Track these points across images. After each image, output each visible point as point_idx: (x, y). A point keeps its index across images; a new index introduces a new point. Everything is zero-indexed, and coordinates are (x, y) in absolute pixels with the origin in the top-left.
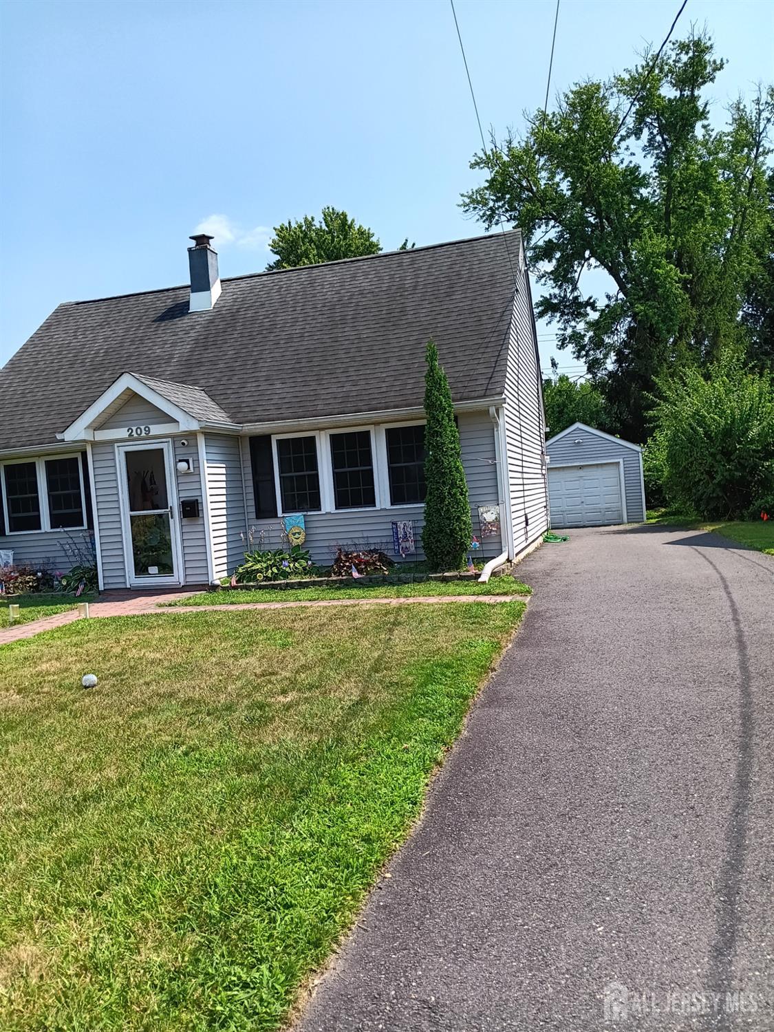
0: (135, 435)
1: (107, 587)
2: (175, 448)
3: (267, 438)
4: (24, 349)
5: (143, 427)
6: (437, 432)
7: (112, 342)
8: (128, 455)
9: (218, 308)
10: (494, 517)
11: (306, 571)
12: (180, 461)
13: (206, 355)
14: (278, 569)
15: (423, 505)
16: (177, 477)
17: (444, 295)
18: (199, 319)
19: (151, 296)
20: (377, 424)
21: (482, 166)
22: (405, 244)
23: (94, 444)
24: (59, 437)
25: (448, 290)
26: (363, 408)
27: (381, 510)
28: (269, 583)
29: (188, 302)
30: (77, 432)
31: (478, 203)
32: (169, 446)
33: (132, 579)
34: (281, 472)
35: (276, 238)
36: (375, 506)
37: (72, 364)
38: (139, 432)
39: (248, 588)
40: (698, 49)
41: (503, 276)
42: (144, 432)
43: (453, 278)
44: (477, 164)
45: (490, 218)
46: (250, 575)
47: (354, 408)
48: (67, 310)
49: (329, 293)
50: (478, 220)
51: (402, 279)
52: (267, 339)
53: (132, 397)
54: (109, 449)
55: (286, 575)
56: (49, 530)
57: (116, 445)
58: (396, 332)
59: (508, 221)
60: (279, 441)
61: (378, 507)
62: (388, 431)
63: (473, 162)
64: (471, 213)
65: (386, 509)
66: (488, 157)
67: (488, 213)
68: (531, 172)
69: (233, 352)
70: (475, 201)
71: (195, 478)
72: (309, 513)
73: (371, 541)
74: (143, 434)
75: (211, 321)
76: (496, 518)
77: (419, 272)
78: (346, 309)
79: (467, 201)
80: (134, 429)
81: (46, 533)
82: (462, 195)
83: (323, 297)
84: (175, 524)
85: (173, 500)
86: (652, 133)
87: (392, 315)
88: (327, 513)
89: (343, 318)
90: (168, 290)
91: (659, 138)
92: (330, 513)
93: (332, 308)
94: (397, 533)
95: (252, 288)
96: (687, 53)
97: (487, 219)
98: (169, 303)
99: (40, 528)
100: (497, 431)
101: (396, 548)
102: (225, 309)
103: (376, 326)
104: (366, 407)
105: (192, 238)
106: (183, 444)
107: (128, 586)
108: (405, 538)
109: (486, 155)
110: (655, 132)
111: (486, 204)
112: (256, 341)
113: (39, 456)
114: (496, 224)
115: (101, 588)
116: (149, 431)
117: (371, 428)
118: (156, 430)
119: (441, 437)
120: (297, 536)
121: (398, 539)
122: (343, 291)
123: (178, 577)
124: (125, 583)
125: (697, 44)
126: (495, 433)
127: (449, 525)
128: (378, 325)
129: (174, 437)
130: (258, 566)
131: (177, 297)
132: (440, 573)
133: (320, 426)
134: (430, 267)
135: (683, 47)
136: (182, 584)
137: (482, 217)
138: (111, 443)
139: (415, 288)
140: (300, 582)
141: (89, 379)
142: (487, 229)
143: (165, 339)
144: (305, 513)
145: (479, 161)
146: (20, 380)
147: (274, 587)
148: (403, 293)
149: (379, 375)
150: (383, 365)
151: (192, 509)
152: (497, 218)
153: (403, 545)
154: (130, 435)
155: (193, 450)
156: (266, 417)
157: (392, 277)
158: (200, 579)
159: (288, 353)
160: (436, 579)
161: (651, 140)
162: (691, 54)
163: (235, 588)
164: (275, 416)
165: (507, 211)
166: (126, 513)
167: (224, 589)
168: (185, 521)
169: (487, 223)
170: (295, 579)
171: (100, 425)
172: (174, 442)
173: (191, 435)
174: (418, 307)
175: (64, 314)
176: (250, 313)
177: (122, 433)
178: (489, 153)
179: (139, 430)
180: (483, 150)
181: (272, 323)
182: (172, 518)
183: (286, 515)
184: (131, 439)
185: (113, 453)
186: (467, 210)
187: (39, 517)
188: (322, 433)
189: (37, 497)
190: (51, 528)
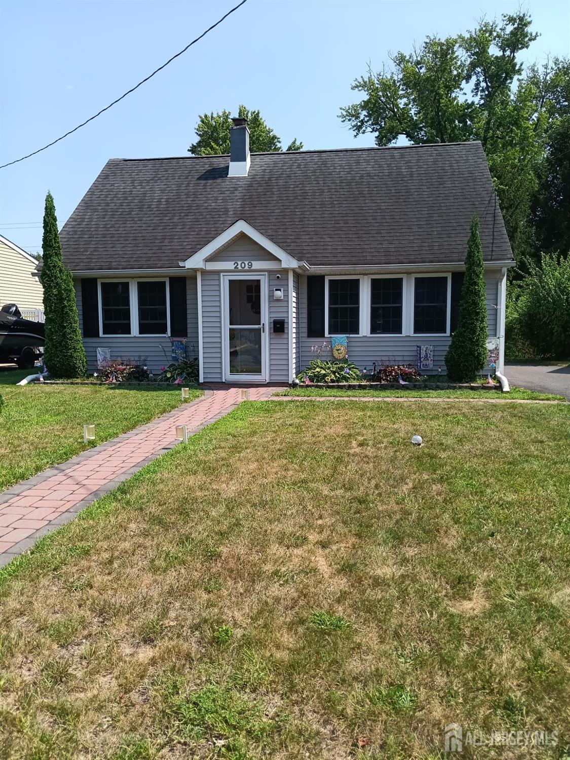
0: (240, 268)
1: (206, 380)
2: (269, 280)
3: (321, 278)
4: (91, 192)
5: (246, 263)
6: (475, 282)
7: (169, 194)
8: (231, 282)
9: (252, 177)
10: (494, 347)
11: (359, 378)
12: (276, 290)
13: (257, 212)
14: (339, 374)
16: (270, 302)
17: (437, 183)
18: (239, 183)
20: (409, 273)
21: (360, 88)
23: (204, 272)
24: (181, 264)
25: (439, 180)
26: (404, 261)
27: (406, 336)
28: (334, 384)
29: (228, 166)
30: (195, 262)
31: (353, 116)
32: (265, 278)
33: (227, 375)
34: (330, 303)
36: (401, 333)
37: (141, 208)
38: (243, 266)
39: (320, 387)
40: (521, 23)
41: (480, 174)
42: (247, 266)
43: (440, 171)
44: (357, 87)
45: (358, 128)
46: (321, 378)
47: (397, 261)
48: (118, 165)
49: (342, 173)
50: (350, 129)
51: (399, 168)
52: (304, 203)
53: (242, 236)
54: (216, 277)
55: (346, 379)
56: (139, 335)
57: (222, 274)
58: (408, 206)
59: (371, 132)
60: (330, 281)
61: (404, 334)
62: (416, 279)
63: (354, 85)
64: (347, 122)
65: (409, 336)
66: (365, 82)
67: (359, 124)
68: (395, 96)
69: (279, 211)
70: (351, 114)
71: (284, 304)
72: (351, 336)
73: (406, 358)
74: (247, 268)
75: (250, 186)
76: (496, 348)
77: (410, 164)
78: (361, 186)
79: (345, 113)
80: (239, 263)
82: (341, 109)
83: (338, 176)
84: (265, 337)
85: (266, 318)
86: (478, 80)
87: (401, 194)
88: (364, 337)
89: (361, 193)
91: (483, 84)
92: (366, 337)
93: (349, 184)
94: (420, 354)
95: (275, 163)
96: (514, 24)
97: (356, 129)
98: (207, 167)
99: (129, 333)
100: (501, 285)
101: (419, 364)
102: (259, 177)
103: (390, 201)
104: (407, 261)
106: (278, 277)
107: (224, 381)
108: (426, 357)
109: (364, 81)
110: (481, 79)
111: (357, 117)
112: (295, 204)
113: (133, 278)
114: (363, 133)
115: (201, 380)
116: (251, 265)
117: (404, 277)
118: (257, 265)
119: (478, 286)
120: (340, 351)
121: (420, 358)
122: (352, 173)
123: (265, 376)
124: (221, 378)
125: (521, 19)
126: (499, 286)
128: (392, 201)
129: (270, 272)
130: (323, 372)
131: (211, 164)
132: (467, 382)
134: (418, 161)
135: (512, 20)
136: (268, 381)
137: (354, 126)
138: (218, 273)
139: (411, 175)
140: (360, 385)
141: (161, 221)
142: (355, 136)
143: (215, 195)
144: (348, 335)
145: (358, 84)
146: (98, 217)
147: (340, 387)
148: (404, 179)
149: (408, 237)
150: (408, 231)
151: (279, 327)
152: (364, 128)
153: (424, 362)
154: (236, 268)
155: (283, 282)
156: (327, 262)
157: (389, 166)
158: (282, 379)
159: (326, 216)
160: (466, 387)
161: (477, 85)
162: (516, 25)
163: (307, 386)
164: (335, 262)
165: (372, 124)
166: (226, 326)
167: (301, 387)
168: (273, 336)
169: (356, 131)
170: (356, 383)
171: (211, 259)
172: (269, 275)
173: (286, 271)
174: (419, 190)
175: (115, 169)
176: (281, 182)
177: (230, 265)
178: (366, 79)
179: (243, 264)
180: (362, 77)
181: (302, 191)
182: (263, 332)
183: (332, 336)
184: (236, 270)
185: (219, 280)
186: (344, 121)
187: (129, 324)
188: (366, 277)
189: (129, 309)
190: (141, 334)
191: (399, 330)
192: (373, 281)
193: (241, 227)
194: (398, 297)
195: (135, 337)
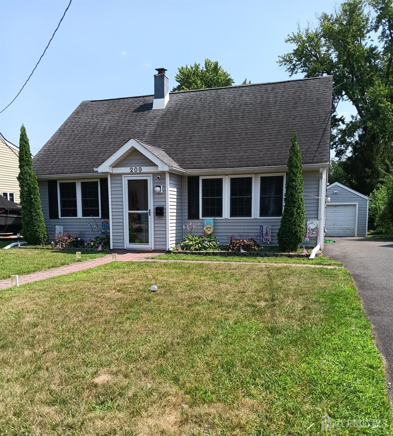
0: (134, 172)
1: (115, 248)
2: (154, 180)
3: (197, 178)
4: (66, 123)
5: (138, 168)
6: (293, 179)
7: (112, 123)
8: (129, 181)
9: (168, 108)
10: (315, 226)
11: (215, 247)
12: (157, 186)
13: (164, 133)
14: (201, 245)
15: (281, 218)
16: (154, 195)
18: (158, 113)
19: (131, 100)
20: (256, 174)
21: (292, 41)
22: (245, 82)
23: (112, 175)
24: (95, 169)
26: (251, 165)
27: (254, 219)
28: (197, 252)
29: (152, 103)
30: (104, 168)
31: (287, 61)
32: (150, 178)
33: (127, 245)
34: (203, 196)
35: (179, 73)
36: (251, 217)
37: (92, 133)
39: (186, 253)
42: (138, 170)
44: (289, 40)
45: (293, 70)
46: (188, 247)
48: (87, 104)
49: (228, 103)
50: (286, 71)
51: (268, 98)
52: (196, 126)
53: (134, 151)
54: (119, 178)
55: (205, 248)
56: (82, 217)
57: (123, 176)
59: (302, 72)
60: (203, 180)
61: (253, 217)
62: (262, 178)
63: (287, 39)
64: (283, 66)
65: (257, 219)
66: (295, 37)
67: (292, 67)
68: (317, 46)
69: (178, 132)
70: (287, 60)
71: (163, 196)
72: (216, 218)
73: (250, 234)
74: (138, 171)
75: (165, 115)
76: (316, 227)
77: (277, 95)
78: (238, 112)
79: (282, 60)
80: (134, 168)
81: (80, 219)
82: (279, 57)
83: (225, 105)
84: (151, 219)
85: (151, 206)
86: (384, 29)
88: (225, 219)
89: (237, 117)
90: (140, 97)
91: (388, 32)
92: (227, 219)
93: (230, 111)
94: (262, 231)
97: (291, 71)
98: (141, 103)
99: (77, 216)
100: (322, 181)
101: (262, 239)
102: (172, 108)
103: (255, 122)
104: (253, 165)
105: (157, 70)
106: (158, 178)
107: (125, 248)
108: (267, 234)
109: (294, 36)
110: (386, 28)
111: (291, 62)
112: (190, 126)
113: (78, 179)
114: (296, 73)
115: (111, 247)
116: (141, 170)
117: (253, 176)
118: (145, 169)
119: (296, 182)
120: (209, 229)
121: (262, 234)
122: (235, 103)
123: (151, 245)
124: (124, 246)
126: (320, 182)
127: (295, 229)
128: (256, 122)
129: (154, 174)
130: (191, 243)
131: (145, 101)
132: (288, 252)
133: (227, 173)
136: (153, 249)
137: (289, 69)
138: (120, 175)
140: (213, 252)
141: (102, 141)
142: (290, 76)
143: (140, 122)
144: (214, 218)
145: (290, 39)
146: (65, 139)
147: (200, 254)
149: (258, 148)
150: (260, 143)
151: (160, 212)
152: (296, 70)
153: (265, 237)
154: (131, 171)
155: (163, 181)
156: (199, 166)
158: (162, 247)
159: (208, 134)
160: (286, 255)
161: (383, 33)
163: (180, 253)
164: (203, 167)
165: (302, 67)
166: (126, 211)
167: (174, 253)
168: (156, 217)
169: (291, 72)
170: (211, 251)
171: (116, 165)
172: (153, 176)
173: (163, 173)
175: (85, 107)
176: (185, 112)
177: (127, 170)
178: (296, 34)
179: (136, 169)
180: (293, 33)
181: (198, 117)
182: (150, 215)
183: (204, 218)
184: (131, 173)
185: (122, 180)
186: (281, 65)
187: (76, 210)
188: (227, 177)
189: (76, 200)
190: (83, 216)
191: (250, 215)
192: (232, 180)
193: (132, 143)
194: (249, 191)
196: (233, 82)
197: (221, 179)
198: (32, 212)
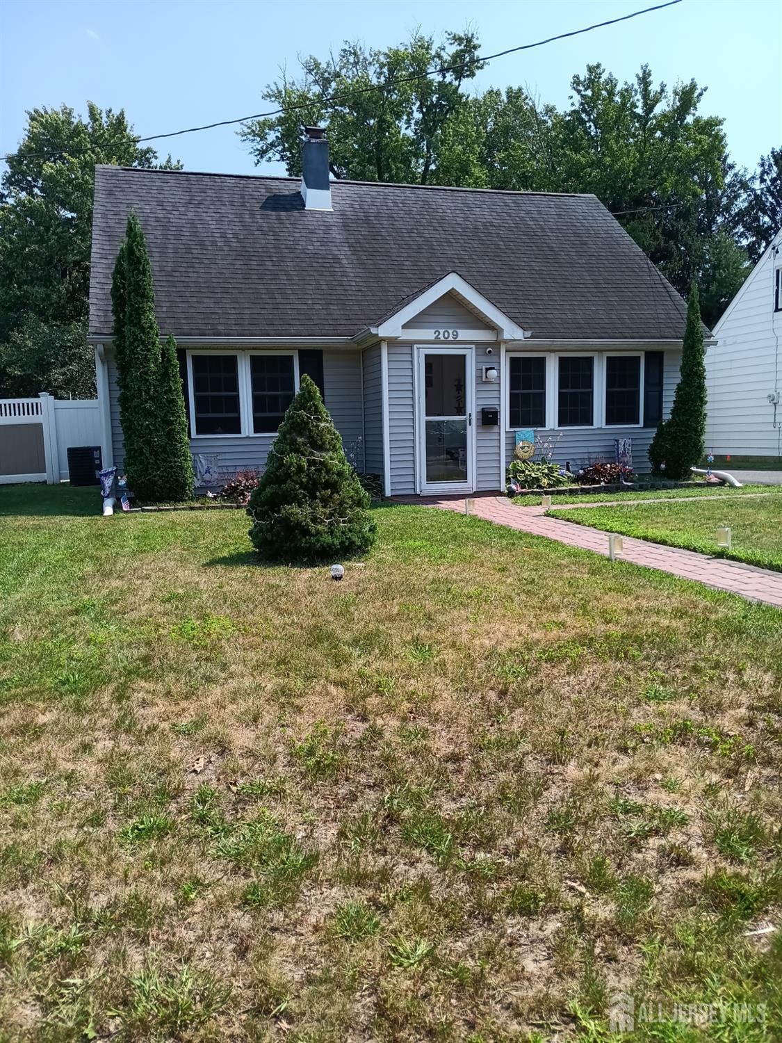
0: (442, 338)
1: (394, 493)
2: (477, 356)
5: (451, 331)
7: (233, 227)
8: (429, 358)
9: (341, 212)
12: (489, 369)
13: (380, 262)
14: (552, 476)
16: (477, 384)
17: (578, 243)
20: (600, 351)
21: (273, 99)
23: (391, 343)
24: (373, 331)
25: (579, 239)
27: (598, 429)
28: (553, 489)
32: (471, 353)
34: (511, 388)
36: (592, 425)
37: (202, 246)
38: (446, 336)
40: (468, 44)
42: (451, 335)
43: (573, 228)
44: (270, 96)
45: (262, 153)
47: (595, 335)
49: (458, 219)
50: (251, 153)
53: (451, 296)
54: (408, 350)
55: (561, 482)
56: (252, 434)
57: (415, 346)
58: (564, 269)
60: (511, 359)
61: (596, 425)
62: (609, 359)
63: (265, 93)
65: (601, 428)
66: (280, 92)
71: (494, 387)
72: (538, 429)
74: (451, 338)
75: (345, 225)
78: (492, 239)
84: (472, 432)
85: (472, 407)
88: (552, 430)
92: (554, 430)
94: (618, 450)
96: (460, 45)
99: (239, 432)
101: (617, 462)
102: (349, 214)
106: (489, 352)
107: (418, 492)
108: (624, 453)
109: (277, 89)
111: (263, 138)
113: (243, 349)
115: (388, 493)
116: (457, 336)
117: (595, 355)
118: (465, 334)
120: (526, 449)
121: (618, 454)
123: (471, 484)
124: (415, 489)
125: (469, 41)
129: (478, 344)
133: (552, 348)
135: (458, 40)
136: (475, 490)
137: (257, 150)
138: (410, 344)
139: (543, 230)
140: (581, 488)
142: (256, 164)
143: (304, 235)
145: (270, 93)
148: (536, 233)
150: (582, 299)
151: (494, 418)
152: (270, 155)
154: (437, 338)
155: (494, 359)
157: (510, 215)
158: (492, 486)
159: (487, 274)
162: (462, 47)
166: (422, 418)
168: (482, 428)
169: (259, 157)
170: (574, 486)
172: (477, 348)
173: (496, 344)
174: (563, 249)
176: (386, 224)
177: (427, 334)
178: (281, 88)
179: (446, 334)
180: (275, 83)
181: (423, 239)
182: (470, 425)
183: (512, 430)
184: (437, 342)
185: (412, 355)
186: (245, 140)
187: (239, 419)
188: (552, 354)
189: (237, 396)
190: (255, 432)
191: (589, 421)
192: (562, 360)
193: (452, 282)
194: (588, 380)
195: (248, 438)
196: (156, 158)
197: (543, 359)
198: (171, 423)
